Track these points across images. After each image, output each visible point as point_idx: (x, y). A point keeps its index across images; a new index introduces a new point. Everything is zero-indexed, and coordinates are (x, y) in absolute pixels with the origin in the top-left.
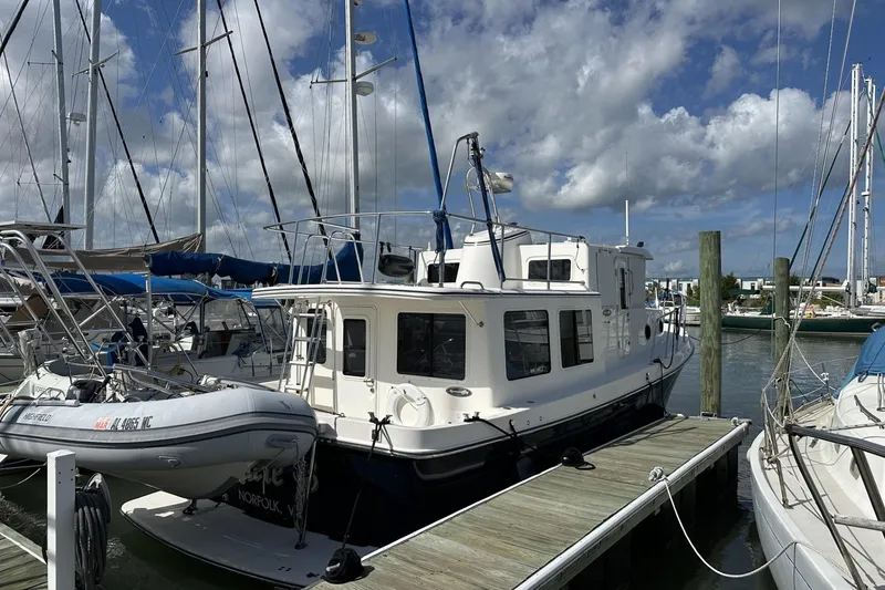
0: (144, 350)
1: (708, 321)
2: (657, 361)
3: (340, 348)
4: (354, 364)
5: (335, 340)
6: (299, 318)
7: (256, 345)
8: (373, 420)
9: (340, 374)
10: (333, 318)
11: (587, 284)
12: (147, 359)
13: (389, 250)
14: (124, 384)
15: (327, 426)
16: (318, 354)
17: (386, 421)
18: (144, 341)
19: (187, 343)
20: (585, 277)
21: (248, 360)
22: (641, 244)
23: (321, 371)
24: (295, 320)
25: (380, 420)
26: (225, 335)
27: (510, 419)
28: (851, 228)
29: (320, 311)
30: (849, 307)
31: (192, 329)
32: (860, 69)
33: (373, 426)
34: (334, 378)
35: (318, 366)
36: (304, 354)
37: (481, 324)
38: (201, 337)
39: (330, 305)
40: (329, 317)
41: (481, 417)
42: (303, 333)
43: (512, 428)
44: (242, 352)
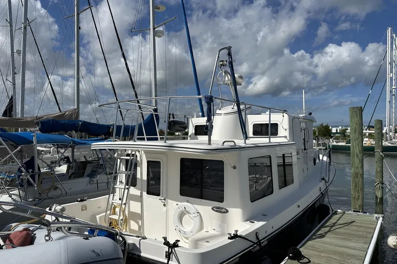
0: (33, 177)
1: (356, 157)
2: (323, 179)
3: (145, 177)
4: (153, 188)
5: (142, 173)
6: (121, 160)
7: (100, 171)
8: (166, 243)
9: (145, 193)
10: (141, 160)
11: (288, 138)
12: (34, 182)
13: (174, 118)
14: (20, 197)
15: (134, 245)
16: (132, 181)
17: (175, 245)
18: (32, 172)
19: (63, 169)
20: (287, 133)
21: (95, 180)
22: (310, 114)
23: (133, 191)
24: (119, 160)
25: (172, 242)
26: (85, 164)
27: (256, 233)
28: (387, 103)
29: (133, 155)
30: (387, 140)
31: (67, 160)
32: (391, 30)
33: (166, 248)
34: (141, 196)
35: (132, 188)
36: (124, 181)
37: (235, 168)
38: (71, 165)
39: (139, 152)
40: (139, 159)
41: (239, 234)
42: (123, 168)
43: (257, 238)
44: (92, 175)
